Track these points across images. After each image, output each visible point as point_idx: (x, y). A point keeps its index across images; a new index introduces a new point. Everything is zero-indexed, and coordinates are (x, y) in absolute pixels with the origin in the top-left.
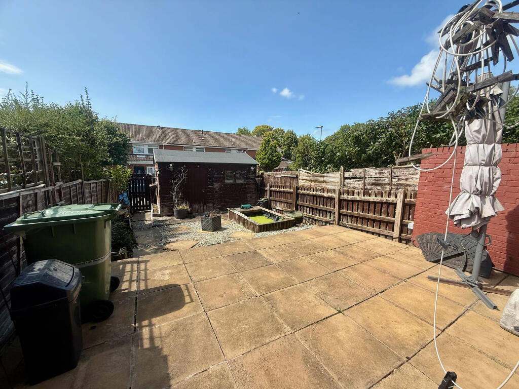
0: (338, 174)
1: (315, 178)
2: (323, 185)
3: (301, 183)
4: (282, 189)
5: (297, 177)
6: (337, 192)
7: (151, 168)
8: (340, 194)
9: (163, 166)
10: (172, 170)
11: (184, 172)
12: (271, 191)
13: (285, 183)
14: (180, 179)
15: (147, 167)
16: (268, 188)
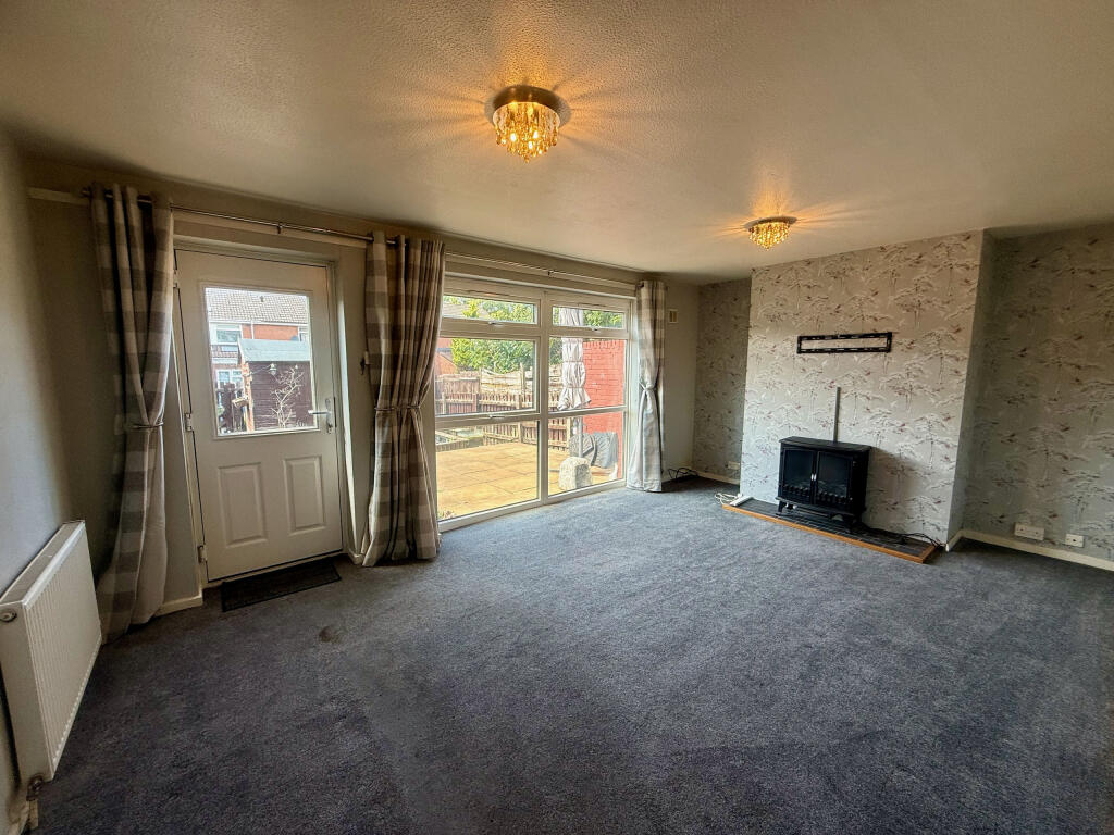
0: (518, 374)
1: (498, 380)
2: (506, 390)
3: (485, 389)
4: (461, 401)
5: (478, 380)
6: (517, 398)
7: (227, 373)
8: (521, 400)
9: (259, 367)
10: (274, 373)
11: (295, 376)
12: (447, 405)
13: (465, 390)
14: (290, 389)
15: (217, 371)
16: (443, 400)
